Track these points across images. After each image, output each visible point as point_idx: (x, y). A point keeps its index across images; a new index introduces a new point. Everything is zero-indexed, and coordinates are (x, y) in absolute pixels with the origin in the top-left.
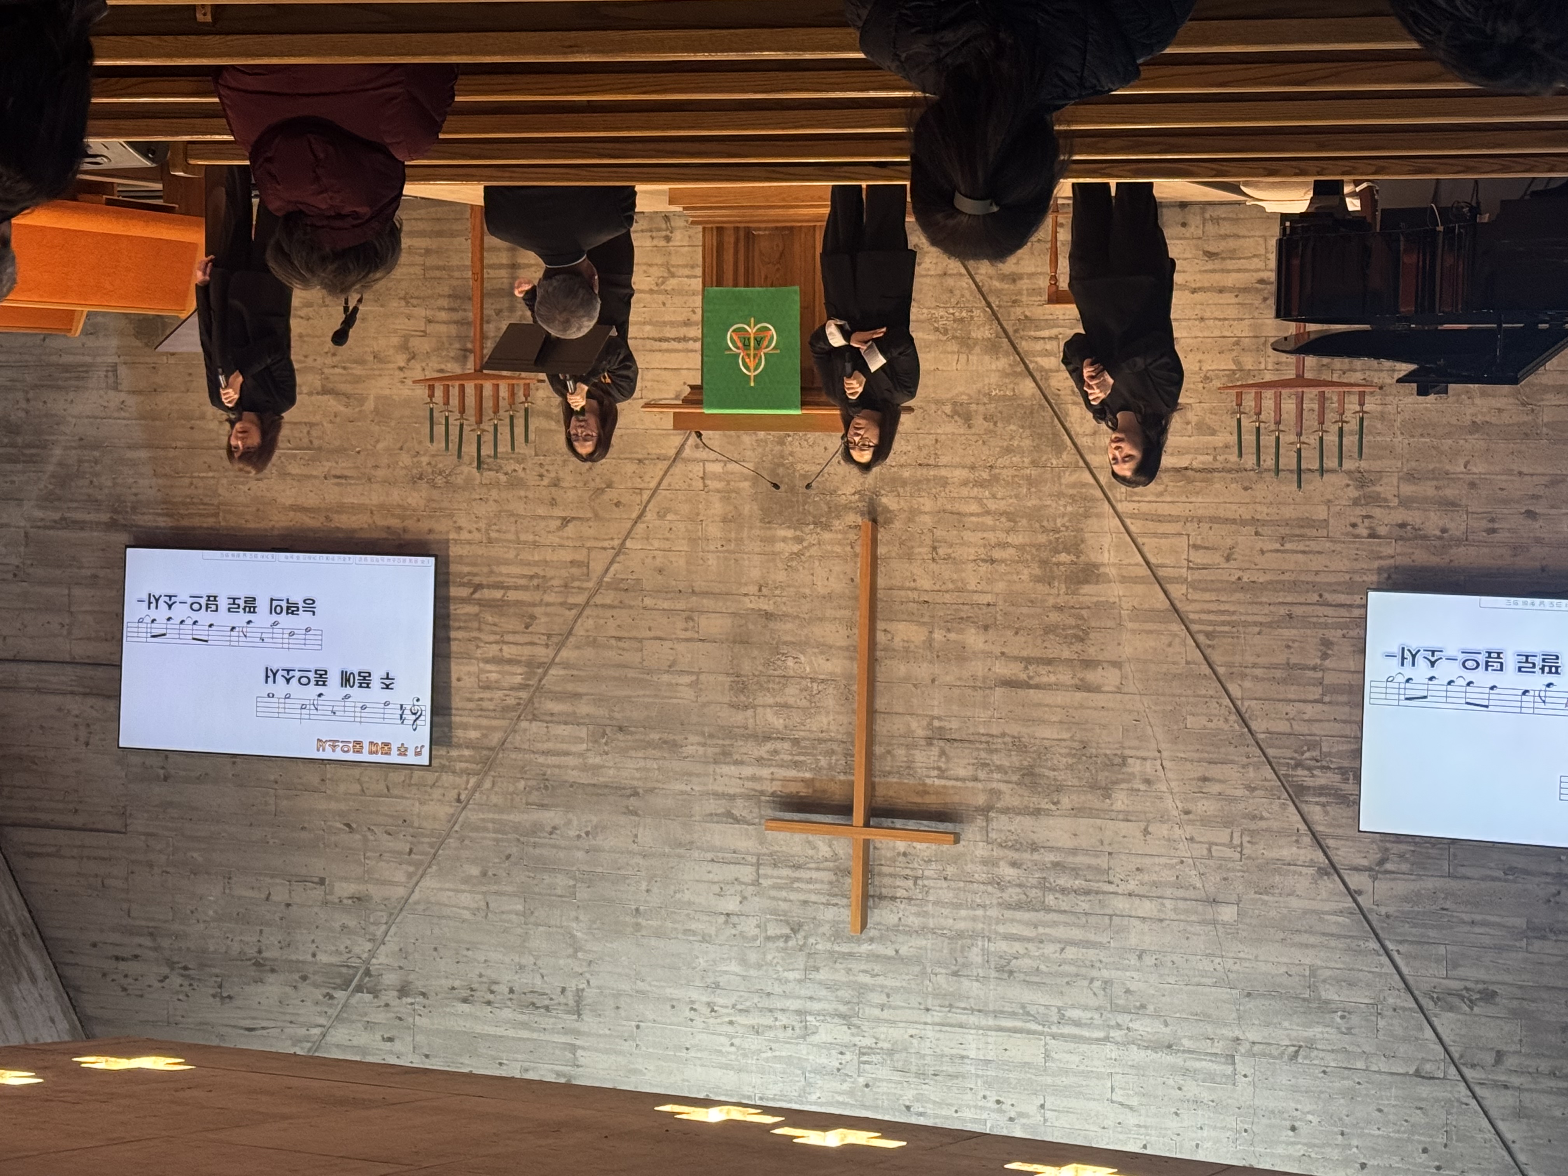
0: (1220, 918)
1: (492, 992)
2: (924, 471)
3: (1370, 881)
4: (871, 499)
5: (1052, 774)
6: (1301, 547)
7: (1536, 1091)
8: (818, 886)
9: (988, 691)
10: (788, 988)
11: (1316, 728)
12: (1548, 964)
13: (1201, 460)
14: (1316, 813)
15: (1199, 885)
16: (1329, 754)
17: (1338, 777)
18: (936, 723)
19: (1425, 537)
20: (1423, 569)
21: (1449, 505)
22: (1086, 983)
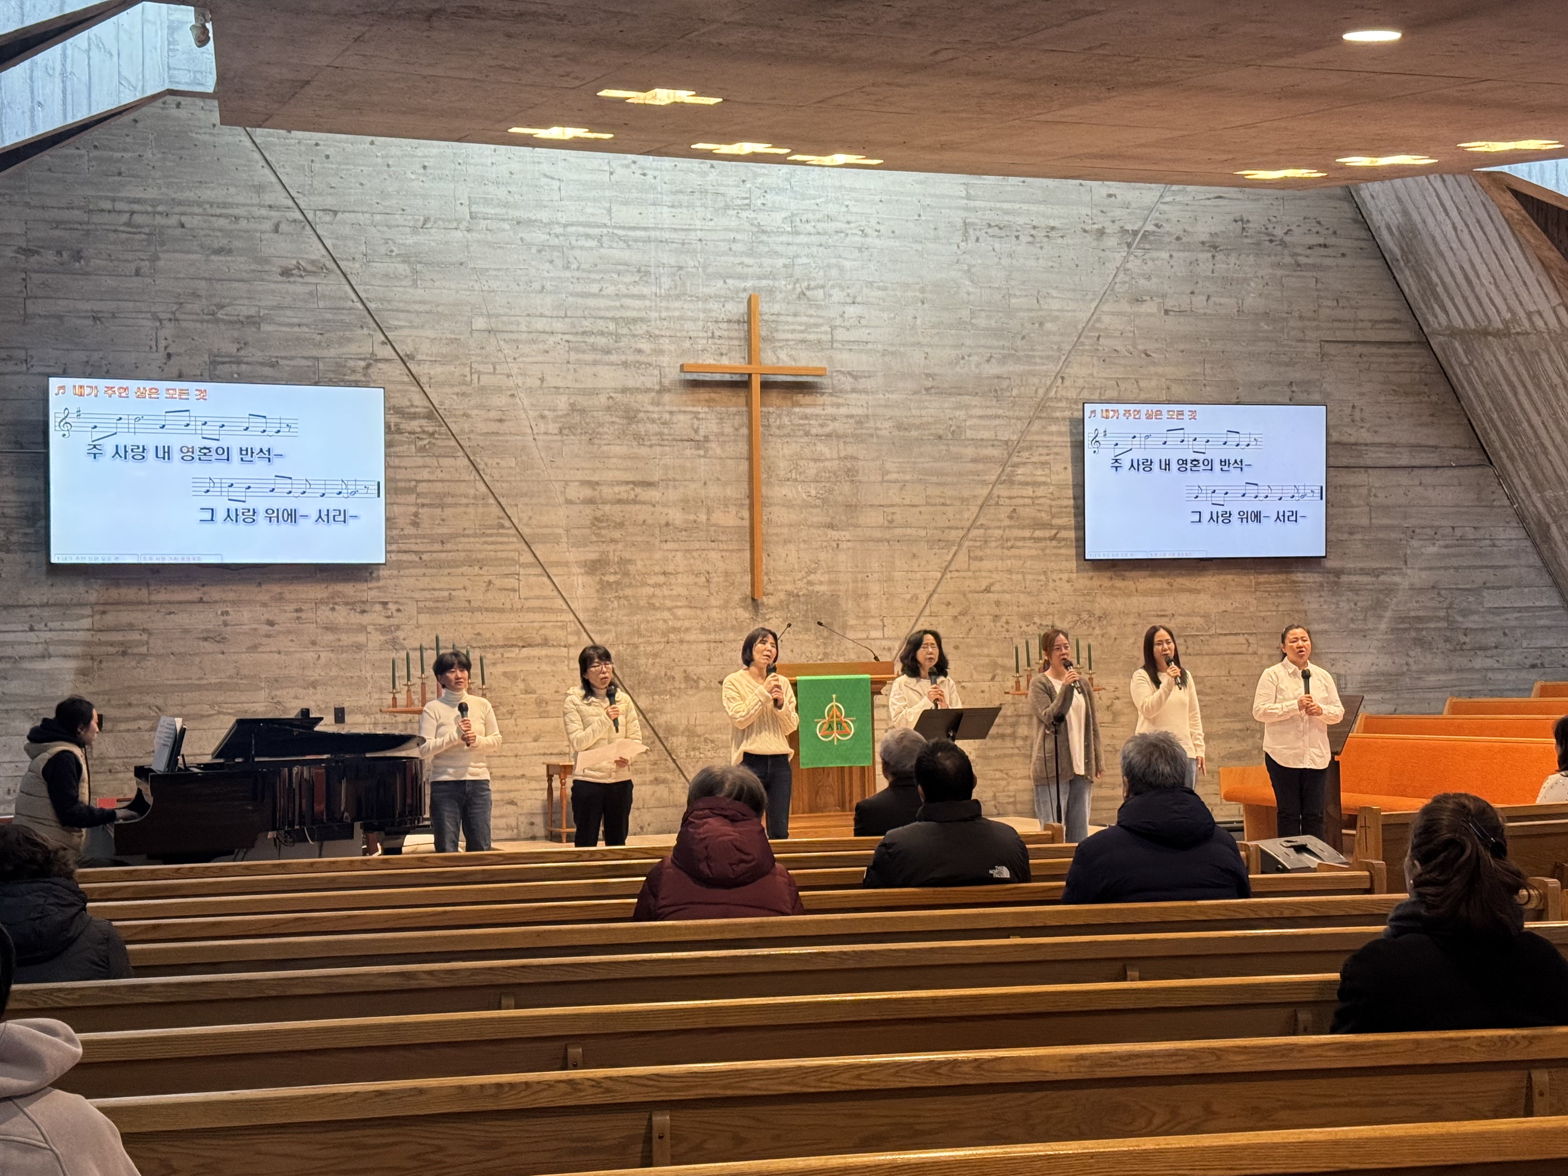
0: (485, 319)
1: (1032, 236)
2: (718, 637)
3: (376, 352)
4: (757, 615)
5: (614, 419)
6: (437, 593)
7: (248, 205)
8: (786, 327)
9: (664, 477)
10: (806, 251)
11: (419, 461)
12: (242, 298)
13: (514, 653)
14: (418, 400)
15: (502, 343)
16: (409, 443)
17: (402, 426)
18: (702, 452)
19: (347, 604)
20: (346, 580)
21: (330, 628)
22: (583, 266)
